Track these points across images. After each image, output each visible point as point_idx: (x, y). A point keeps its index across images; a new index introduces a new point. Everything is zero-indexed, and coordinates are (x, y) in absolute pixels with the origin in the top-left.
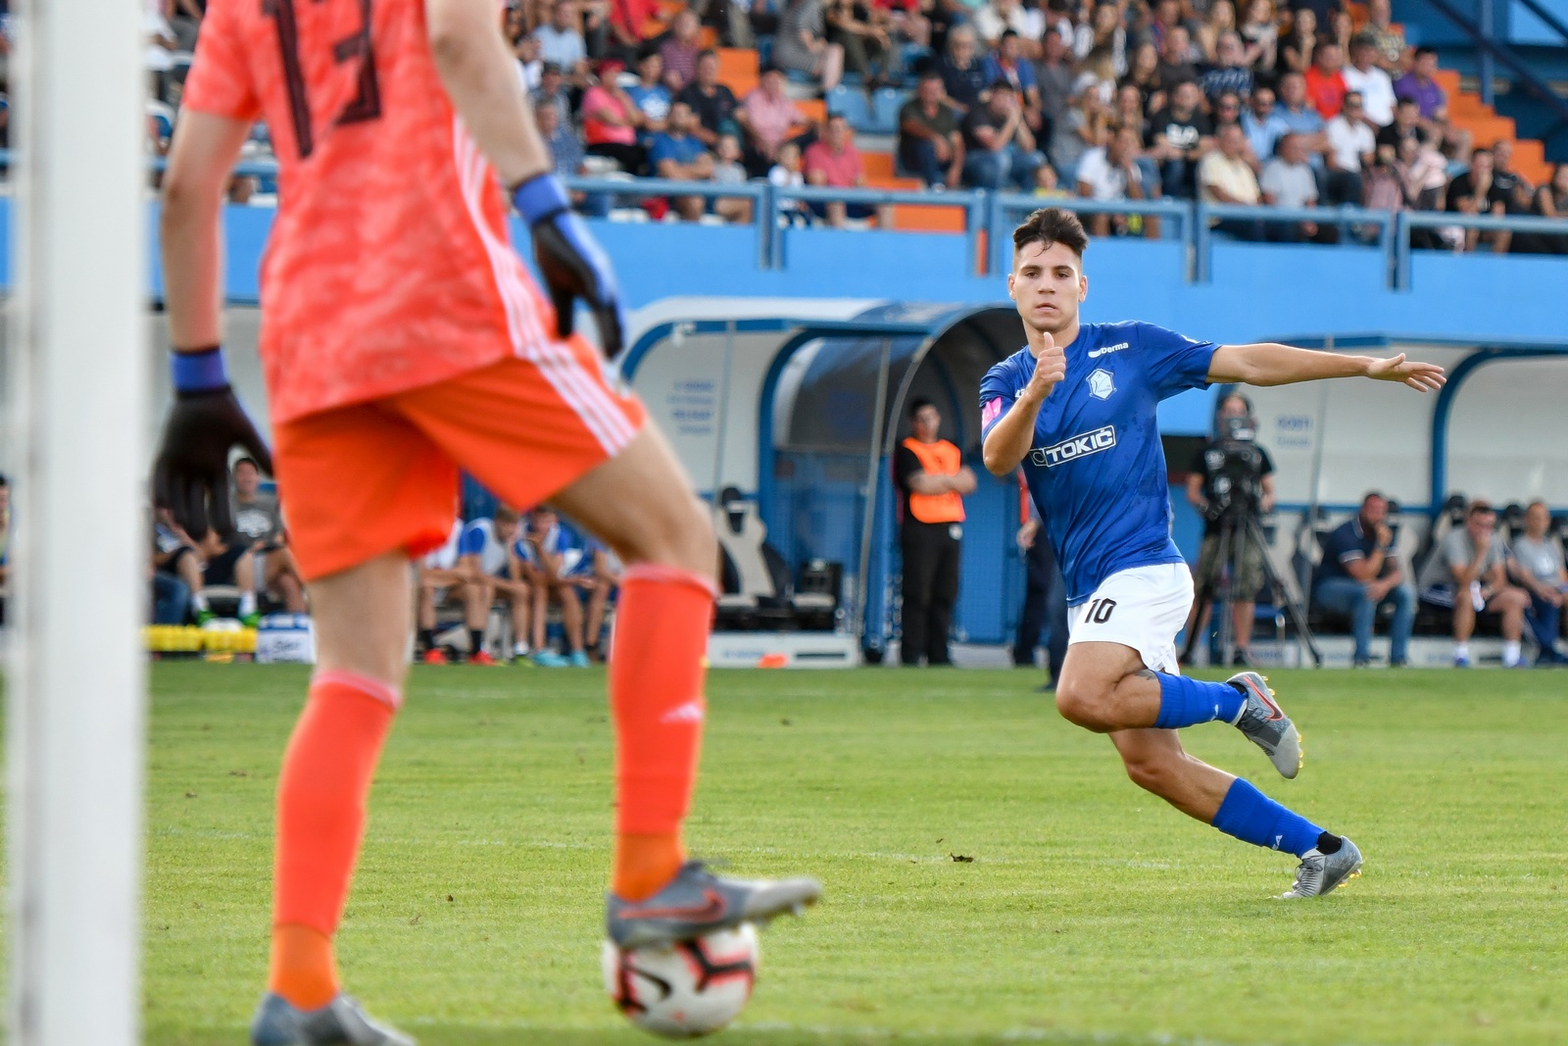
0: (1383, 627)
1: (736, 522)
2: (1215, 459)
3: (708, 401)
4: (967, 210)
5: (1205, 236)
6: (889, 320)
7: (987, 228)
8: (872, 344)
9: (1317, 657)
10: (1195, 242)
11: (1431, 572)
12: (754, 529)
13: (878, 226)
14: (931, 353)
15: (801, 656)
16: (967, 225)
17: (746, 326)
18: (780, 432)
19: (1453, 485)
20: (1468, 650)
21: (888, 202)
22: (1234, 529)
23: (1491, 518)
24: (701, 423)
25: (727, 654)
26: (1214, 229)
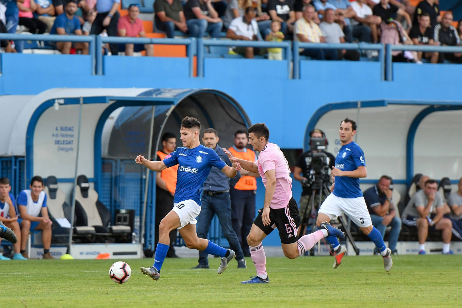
0: (388, 237)
1: (85, 192)
2: (308, 160)
3: (72, 136)
4: (187, 46)
5: (298, 57)
6: (154, 97)
7: (197, 55)
8: (147, 108)
9: (357, 251)
10: (293, 60)
11: (408, 211)
12: (93, 195)
13: (146, 55)
14: (173, 112)
15: (115, 254)
16: (187, 54)
17: (88, 100)
18: (105, 150)
19: (416, 171)
20: (426, 247)
21: (152, 43)
22: (318, 192)
23: (435, 185)
24: (69, 146)
25: (82, 253)
26: (301, 54)
